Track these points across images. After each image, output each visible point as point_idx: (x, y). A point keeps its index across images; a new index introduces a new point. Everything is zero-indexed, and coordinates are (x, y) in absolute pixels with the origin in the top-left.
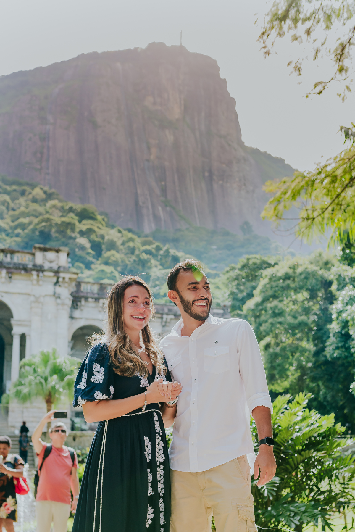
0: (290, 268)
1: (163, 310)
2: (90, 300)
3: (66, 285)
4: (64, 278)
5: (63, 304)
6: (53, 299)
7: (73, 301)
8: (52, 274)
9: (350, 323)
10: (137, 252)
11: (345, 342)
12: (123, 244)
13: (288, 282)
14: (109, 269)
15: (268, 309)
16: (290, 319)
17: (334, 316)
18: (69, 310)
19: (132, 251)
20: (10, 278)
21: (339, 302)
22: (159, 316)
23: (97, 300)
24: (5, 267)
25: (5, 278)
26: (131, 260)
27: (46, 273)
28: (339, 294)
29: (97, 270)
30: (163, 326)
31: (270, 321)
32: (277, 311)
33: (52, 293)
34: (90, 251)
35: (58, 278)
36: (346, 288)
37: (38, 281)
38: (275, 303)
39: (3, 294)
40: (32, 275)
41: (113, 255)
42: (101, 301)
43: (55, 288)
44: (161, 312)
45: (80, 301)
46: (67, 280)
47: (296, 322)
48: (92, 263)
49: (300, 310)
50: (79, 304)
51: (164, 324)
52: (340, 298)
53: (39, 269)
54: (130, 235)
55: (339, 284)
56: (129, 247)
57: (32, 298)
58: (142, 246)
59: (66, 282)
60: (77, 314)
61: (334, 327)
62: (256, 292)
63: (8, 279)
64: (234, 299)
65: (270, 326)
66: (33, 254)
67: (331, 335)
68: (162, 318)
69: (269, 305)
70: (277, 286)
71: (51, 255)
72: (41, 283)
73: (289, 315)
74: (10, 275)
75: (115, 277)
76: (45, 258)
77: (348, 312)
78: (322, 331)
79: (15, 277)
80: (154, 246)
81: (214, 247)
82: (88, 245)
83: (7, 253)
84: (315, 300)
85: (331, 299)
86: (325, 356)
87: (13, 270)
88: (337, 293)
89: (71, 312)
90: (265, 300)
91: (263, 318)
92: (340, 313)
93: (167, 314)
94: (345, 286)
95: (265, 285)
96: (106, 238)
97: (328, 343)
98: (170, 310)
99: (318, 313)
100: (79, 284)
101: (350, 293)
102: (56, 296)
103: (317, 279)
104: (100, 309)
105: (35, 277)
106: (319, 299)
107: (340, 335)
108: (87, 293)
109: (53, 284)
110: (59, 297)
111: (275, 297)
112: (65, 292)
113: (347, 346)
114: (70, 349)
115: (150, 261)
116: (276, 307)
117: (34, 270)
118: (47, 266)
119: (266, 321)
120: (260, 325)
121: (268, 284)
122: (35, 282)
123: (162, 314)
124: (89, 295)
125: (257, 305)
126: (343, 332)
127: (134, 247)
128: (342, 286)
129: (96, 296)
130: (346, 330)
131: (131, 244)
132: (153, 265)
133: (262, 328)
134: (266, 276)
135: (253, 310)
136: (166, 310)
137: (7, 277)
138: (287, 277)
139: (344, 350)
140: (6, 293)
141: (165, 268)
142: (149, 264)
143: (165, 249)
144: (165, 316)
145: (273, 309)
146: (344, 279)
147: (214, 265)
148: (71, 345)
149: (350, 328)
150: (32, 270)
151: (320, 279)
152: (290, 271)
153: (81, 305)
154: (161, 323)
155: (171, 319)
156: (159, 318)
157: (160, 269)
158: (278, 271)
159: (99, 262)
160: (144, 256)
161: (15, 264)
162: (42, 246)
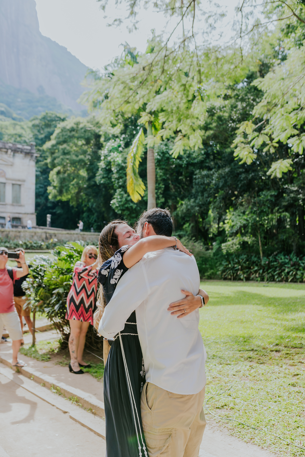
0: (75, 124)
9: (112, 163)
11: (108, 174)
13: (73, 133)
15: (60, 149)
16: (74, 158)
17: (102, 158)
21: (106, 150)
28: (106, 145)
31: (61, 157)
32: (66, 151)
36: (110, 141)
38: (65, 146)
47: (77, 159)
49: (80, 151)
52: (107, 147)
55: (105, 138)
61: (102, 164)
62: (53, 137)
64: (36, 139)
65: (61, 160)
67: (100, 169)
69: (61, 147)
70: (66, 135)
73: (73, 154)
77: (111, 157)
78: (93, 166)
81: (19, 100)
84: (89, 146)
85: (99, 146)
86: (95, 182)
88: (104, 143)
90: (59, 143)
91: (56, 155)
92: (106, 156)
94: (109, 139)
95: (58, 134)
97: (97, 174)
99: (91, 154)
101: (113, 144)
103: (91, 133)
106: (91, 145)
107: (105, 170)
111: (65, 142)
113: (109, 176)
116: (65, 148)
119: (59, 157)
120: (55, 159)
121: (60, 133)
125: (53, 146)
126: (107, 168)
128: (107, 139)
130: (109, 167)
133: (56, 161)
134: (59, 128)
135: (50, 149)
138: (72, 130)
139: (107, 179)
145: (64, 150)
146: (109, 135)
147: (19, 112)
149: (112, 166)
151: (93, 133)
152: (75, 126)
158: (67, 125)
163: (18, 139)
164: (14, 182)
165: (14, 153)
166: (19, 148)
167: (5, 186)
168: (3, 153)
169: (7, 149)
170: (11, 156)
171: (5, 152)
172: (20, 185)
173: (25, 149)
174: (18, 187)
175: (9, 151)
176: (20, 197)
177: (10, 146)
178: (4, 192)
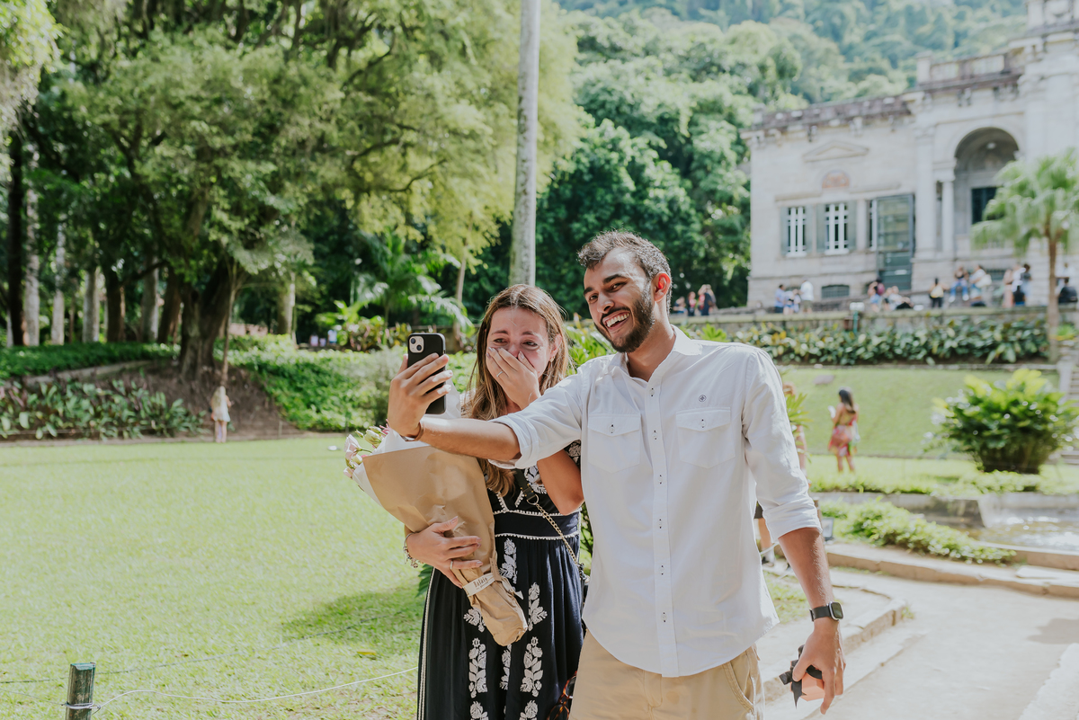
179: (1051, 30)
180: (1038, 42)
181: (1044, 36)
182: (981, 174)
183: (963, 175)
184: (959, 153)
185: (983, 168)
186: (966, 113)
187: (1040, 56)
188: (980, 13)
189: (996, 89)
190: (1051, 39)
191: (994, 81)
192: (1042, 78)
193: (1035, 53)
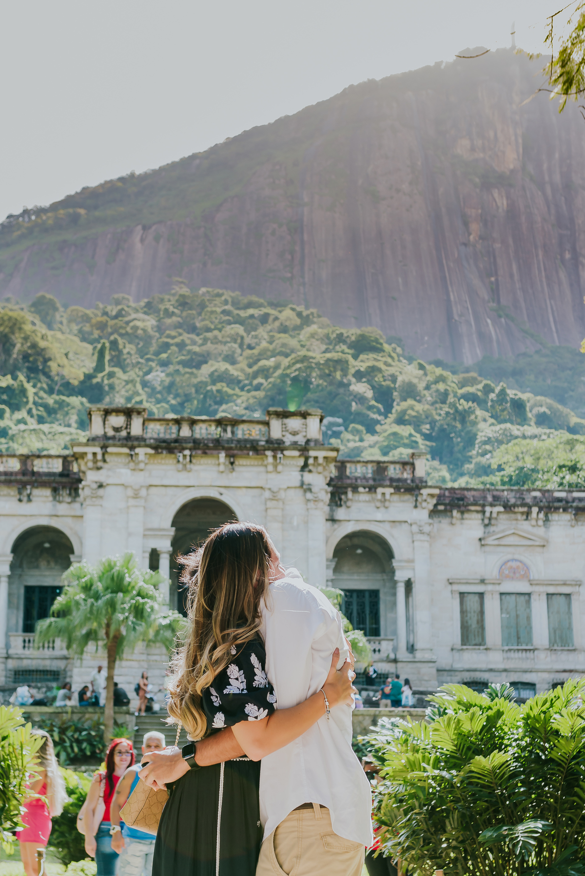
1: (485, 498)
2: (361, 489)
3: (320, 469)
4: (316, 458)
5: (316, 500)
6: (300, 492)
7: (333, 494)
8: (296, 453)
10: (451, 399)
12: (427, 388)
14: (405, 431)
18: (327, 509)
19: (443, 397)
20: (232, 463)
22: (479, 508)
23: (372, 489)
24: (224, 448)
25: (224, 464)
26: (442, 413)
27: (286, 453)
29: (386, 434)
30: (486, 526)
33: (298, 484)
34: (373, 403)
35: (307, 459)
37: (275, 466)
39: (222, 490)
40: (267, 456)
41: (412, 408)
42: (380, 490)
43: (302, 476)
44: (481, 502)
45: (346, 493)
46: (321, 460)
48: (378, 422)
50: (343, 497)
51: (486, 521)
53: (277, 446)
54: (439, 371)
56: (437, 391)
57: (267, 494)
58: (461, 388)
59: (319, 465)
60: (341, 513)
63: (230, 466)
66: (267, 424)
68: (484, 512)
71: (294, 423)
72: (280, 468)
74: (232, 460)
75: (416, 442)
76: (285, 428)
79: (239, 461)
80: (480, 386)
82: (370, 394)
83: (226, 425)
87: (236, 452)
89: (332, 511)
93: (492, 505)
96: (400, 379)
98: (496, 498)
100: (341, 466)
102: (305, 487)
104: (378, 504)
105: (270, 460)
108: (356, 479)
109: (299, 469)
110: (310, 490)
112: (318, 481)
114: (331, 572)
115: (473, 412)
117: (268, 449)
118: (288, 439)
122: (270, 468)
123: (483, 506)
124: (359, 482)
127: (446, 390)
129: (371, 482)
131: (441, 387)
132: (479, 418)
136: (490, 499)
137: (227, 463)
140: (225, 487)
141: (500, 423)
142: (472, 417)
143: (497, 390)
144: (488, 509)
148: (333, 564)
150: (265, 450)
153: (348, 500)
154: (483, 520)
155: (499, 513)
156: (477, 512)
157: (493, 424)
159: (388, 420)
160: (464, 405)
161: (239, 441)
162: (280, 409)
163: (569, 478)
164: (551, 590)
165: (546, 515)
166: (560, 500)
167: (528, 602)
168: (519, 516)
169: (530, 507)
170: (541, 523)
171: (522, 513)
172: (568, 596)
173: (574, 500)
174: (562, 599)
175: (535, 510)
176: (570, 628)
177: (535, 498)
178: (529, 618)
179: (111, 442)
180: (98, 450)
181: (104, 447)
182: (36, 572)
183: (19, 572)
184: (15, 549)
185: (37, 567)
186: (25, 508)
187: (100, 464)
188: (18, 415)
189: (55, 490)
190: (109, 450)
191: (54, 481)
192: (101, 486)
193: (95, 461)
